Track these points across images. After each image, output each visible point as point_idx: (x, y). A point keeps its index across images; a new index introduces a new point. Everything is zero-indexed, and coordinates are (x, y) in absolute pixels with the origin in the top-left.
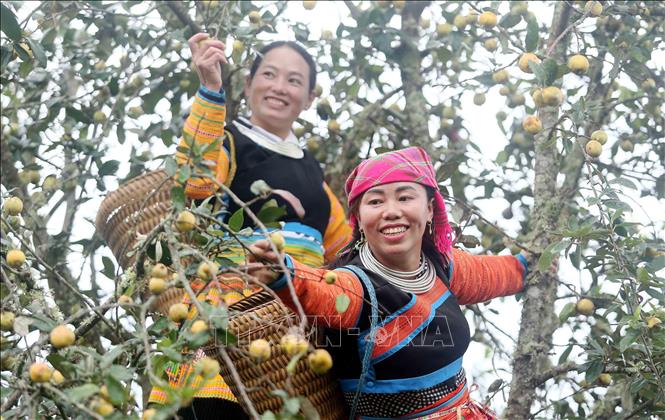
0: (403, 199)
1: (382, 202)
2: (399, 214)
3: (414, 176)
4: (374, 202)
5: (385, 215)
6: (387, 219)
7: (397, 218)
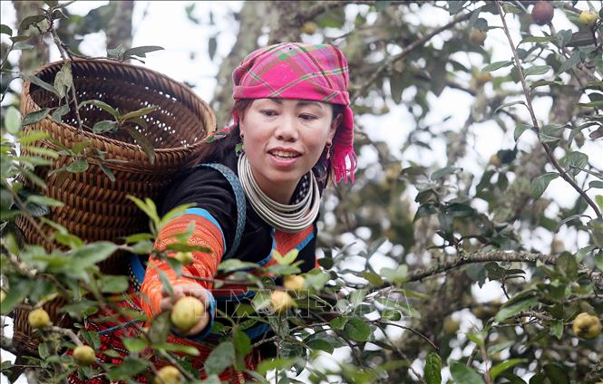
0: (305, 117)
1: (277, 114)
2: (296, 136)
3: (325, 93)
4: (269, 113)
5: (278, 133)
6: (280, 138)
7: (292, 140)
